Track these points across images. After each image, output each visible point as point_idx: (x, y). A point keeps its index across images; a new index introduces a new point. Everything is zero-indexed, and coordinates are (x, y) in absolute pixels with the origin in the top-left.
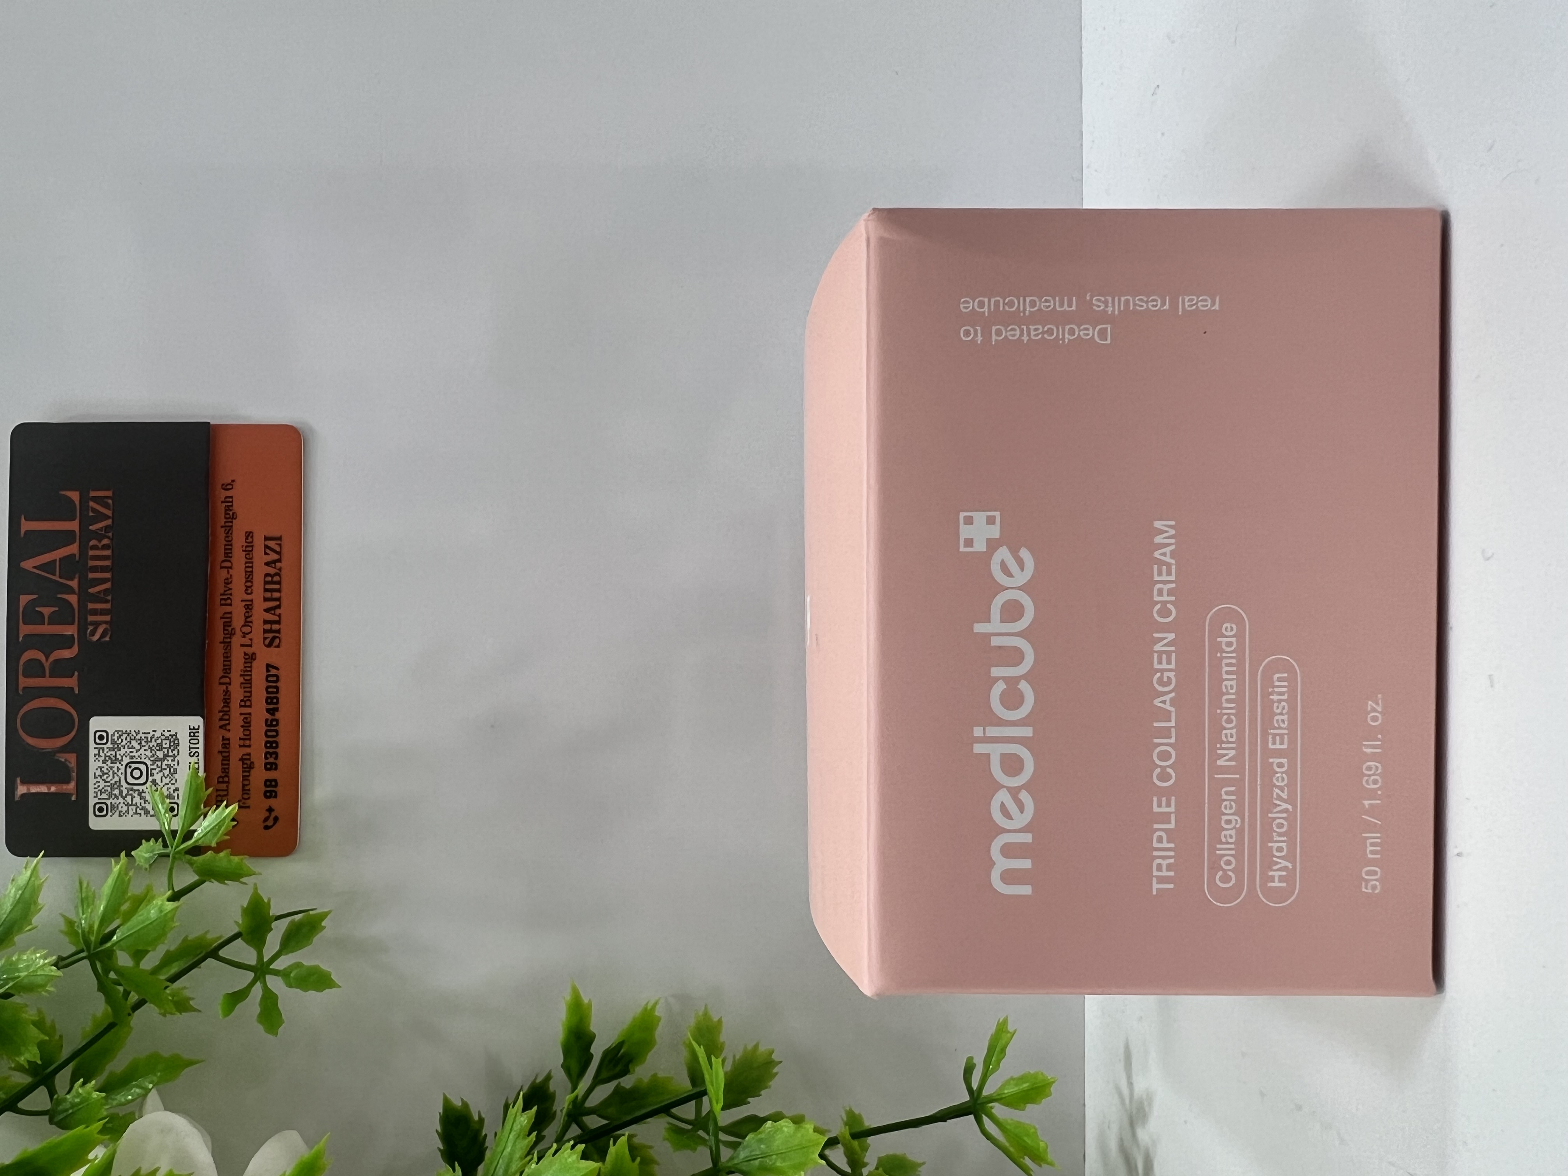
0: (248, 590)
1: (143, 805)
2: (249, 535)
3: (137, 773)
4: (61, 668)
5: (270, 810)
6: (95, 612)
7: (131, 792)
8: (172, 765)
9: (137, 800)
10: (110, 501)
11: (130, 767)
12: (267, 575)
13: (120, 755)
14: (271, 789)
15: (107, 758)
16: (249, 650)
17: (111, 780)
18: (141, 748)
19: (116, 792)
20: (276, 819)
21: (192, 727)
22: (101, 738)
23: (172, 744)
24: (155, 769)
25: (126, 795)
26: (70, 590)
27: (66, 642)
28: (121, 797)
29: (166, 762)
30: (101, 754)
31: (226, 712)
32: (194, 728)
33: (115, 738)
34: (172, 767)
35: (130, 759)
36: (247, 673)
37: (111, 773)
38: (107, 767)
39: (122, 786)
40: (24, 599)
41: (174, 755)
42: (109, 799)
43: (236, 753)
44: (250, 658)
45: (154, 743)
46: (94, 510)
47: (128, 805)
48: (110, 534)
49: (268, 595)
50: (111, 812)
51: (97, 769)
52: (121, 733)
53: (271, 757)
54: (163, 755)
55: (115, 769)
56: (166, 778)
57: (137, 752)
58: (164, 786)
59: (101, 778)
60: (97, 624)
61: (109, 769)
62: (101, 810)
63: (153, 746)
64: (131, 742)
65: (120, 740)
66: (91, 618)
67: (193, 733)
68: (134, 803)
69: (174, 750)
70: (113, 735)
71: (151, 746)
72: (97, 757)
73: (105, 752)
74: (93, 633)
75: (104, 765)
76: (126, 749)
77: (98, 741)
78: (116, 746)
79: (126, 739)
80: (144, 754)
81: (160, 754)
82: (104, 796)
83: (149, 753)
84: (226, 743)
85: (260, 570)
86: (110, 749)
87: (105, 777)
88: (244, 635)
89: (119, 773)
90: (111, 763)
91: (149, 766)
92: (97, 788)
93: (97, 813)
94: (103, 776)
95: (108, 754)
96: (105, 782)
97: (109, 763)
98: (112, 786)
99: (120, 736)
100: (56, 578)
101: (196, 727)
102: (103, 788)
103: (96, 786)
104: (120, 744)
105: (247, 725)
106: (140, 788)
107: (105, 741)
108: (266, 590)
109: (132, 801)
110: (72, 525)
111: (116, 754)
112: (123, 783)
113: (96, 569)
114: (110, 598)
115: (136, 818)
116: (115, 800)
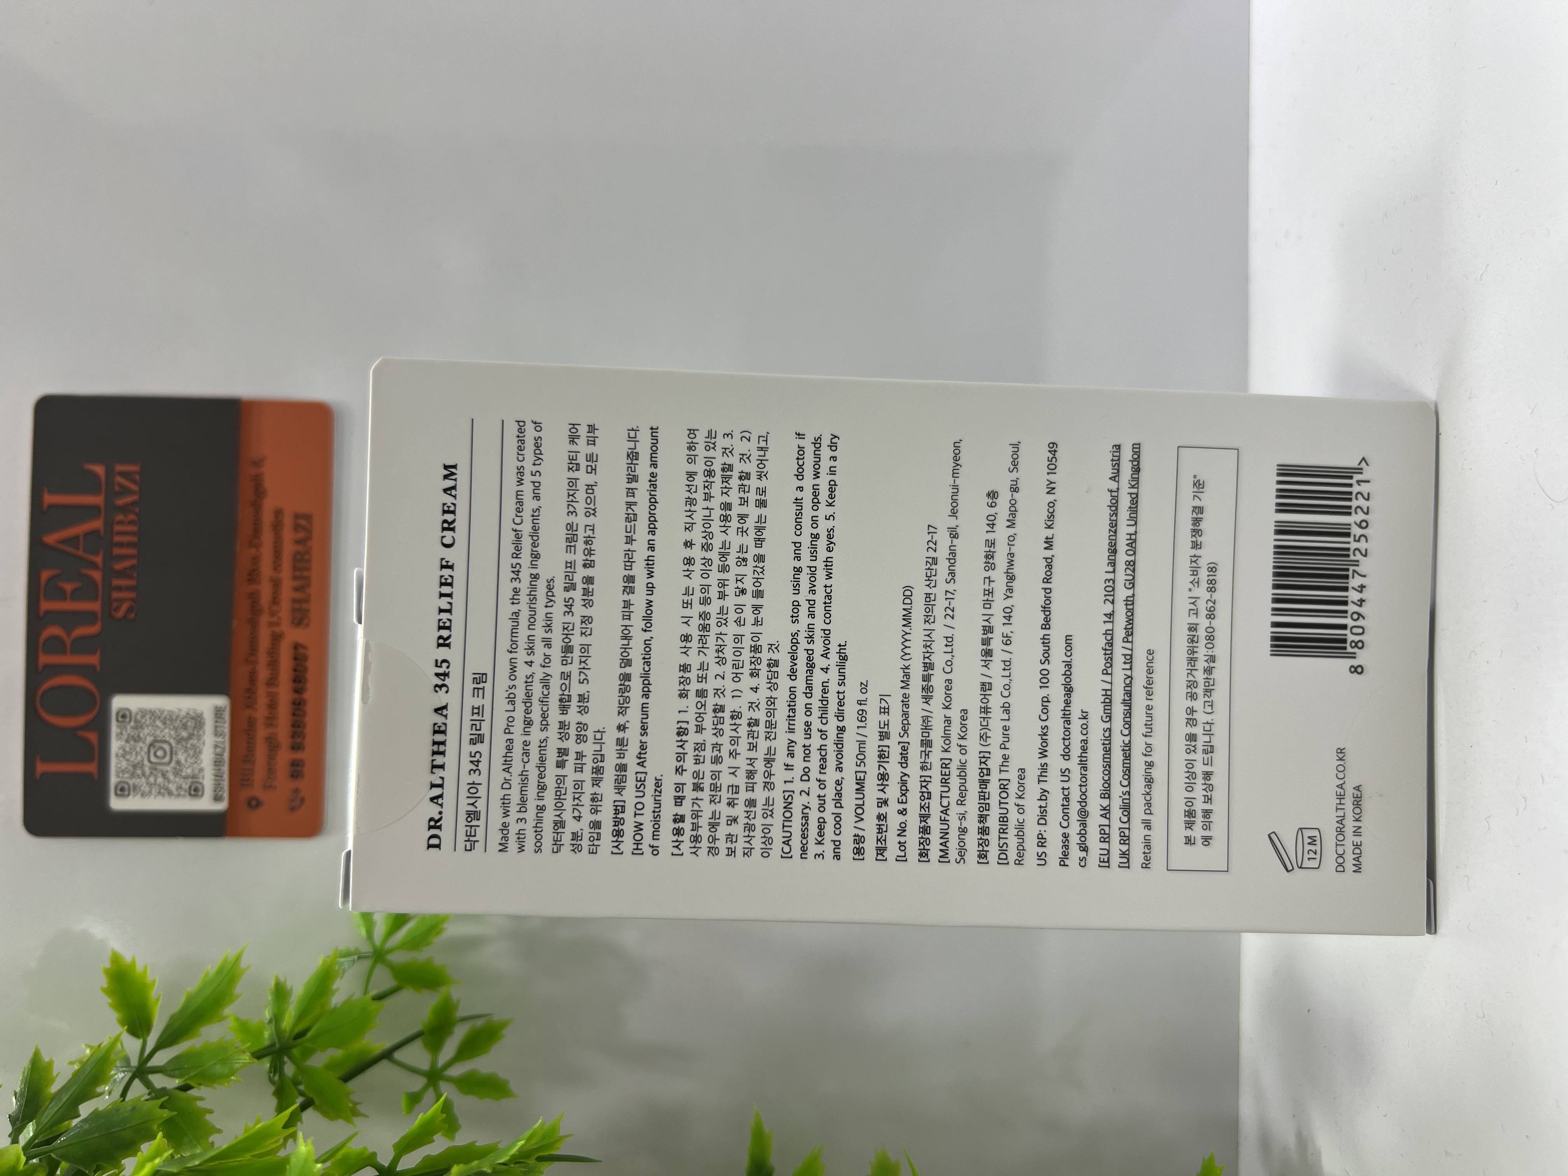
0: (277, 567)
1: (166, 784)
2: (278, 513)
3: (160, 753)
4: (82, 645)
5: (296, 791)
6: (119, 589)
7: (155, 772)
8: (198, 745)
9: (160, 780)
10: (137, 477)
11: (154, 747)
12: (297, 553)
13: (144, 734)
14: (296, 770)
15: (131, 738)
16: (276, 629)
17: (136, 759)
18: (166, 727)
19: (139, 772)
20: (302, 800)
21: (218, 706)
22: (124, 716)
23: (198, 723)
24: (181, 749)
25: (149, 776)
26: (94, 566)
27: (89, 617)
28: (145, 777)
29: (191, 741)
30: (124, 732)
31: (251, 692)
32: (221, 708)
33: (139, 717)
34: (198, 747)
35: (154, 737)
36: (274, 652)
37: (134, 753)
38: (131, 747)
39: (146, 766)
40: (45, 575)
41: (200, 735)
42: (131, 778)
43: (261, 733)
44: (276, 638)
45: (178, 722)
46: (121, 485)
47: (150, 785)
48: (137, 510)
49: (298, 573)
50: (134, 791)
51: (120, 748)
52: (144, 712)
53: (299, 736)
54: (189, 734)
55: (138, 749)
56: (192, 758)
57: (161, 731)
58: (189, 766)
59: (124, 757)
60: (121, 601)
61: (133, 749)
62: (122, 789)
63: (179, 726)
64: (154, 721)
65: (143, 720)
66: (115, 595)
67: (218, 712)
68: (158, 782)
69: (200, 729)
70: (137, 714)
71: (177, 725)
72: (120, 736)
73: (129, 731)
74: (117, 609)
75: (128, 745)
76: (150, 728)
77: (120, 719)
78: (139, 725)
79: (150, 718)
80: (167, 733)
81: (184, 734)
82: (126, 775)
83: (173, 733)
84: (251, 723)
85: (288, 549)
86: (132, 728)
87: (128, 757)
88: (273, 614)
89: (143, 753)
90: (135, 741)
91: (174, 745)
92: (120, 768)
93: (119, 792)
94: (125, 754)
95: (132, 733)
96: (128, 760)
97: (132, 742)
98: (135, 767)
99: (143, 716)
100: (80, 553)
101: (223, 706)
102: (126, 768)
103: (119, 765)
104: (145, 723)
105: (272, 705)
106: (165, 768)
107: (128, 720)
108: (295, 568)
109: (155, 780)
110: (97, 500)
111: (139, 733)
112: (146, 762)
113: (121, 545)
114: (135, 575)
115: (159, 798)
116: (138, 780)
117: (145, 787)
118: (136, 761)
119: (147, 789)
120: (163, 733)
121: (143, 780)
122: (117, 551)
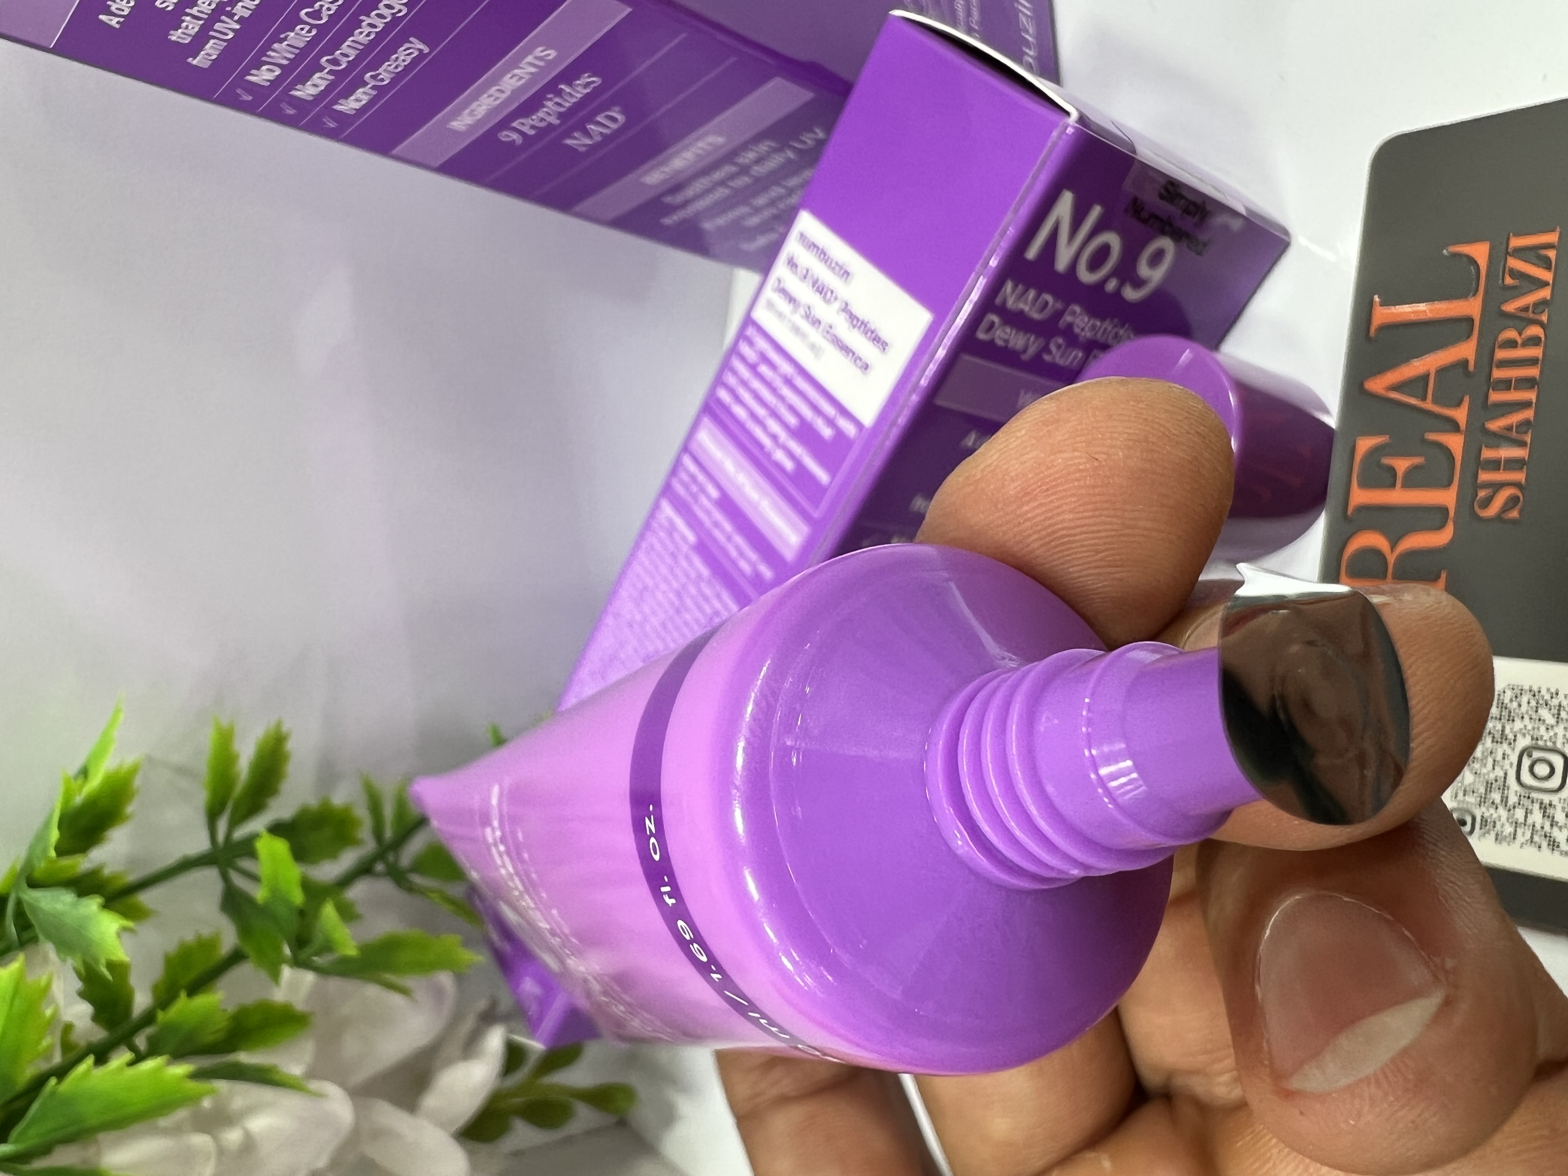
1: (1548, 828)
3: (1542, 770)
4: (1417, 567)
6: (1495, 464)
7: (1524, 802)
9: (1536, 817)
10: (1551, 254)
11: (1530, 756)
13: (1511, 730)
17: (1488, 772)
18: (1557, 724)
19: (1495, 796)
25: (1514, 804)
26: (1451, 426)
27: (1433, 517)
28: (1505, 807)
33: (1506, 698)
35: (1532, 739)
37: (1490, 761)
38: (1483, 749)
39: (1509, 788)
42: (1479, 806)
46: (1517, 273)
47: (1516, 824)
48: (1545, 318)
52: (1517, 691)
55: (1498, 755)
57: (1547, 730)
60: (1496, 486)
61: (1486, 753)
65: (1516, 704)
66: (1486, 475)
68: (1530, 821)
70: (1503, 692)
74: (1486, 502)
76: (1526, 722)
78: (1505, 713)
79: (1530, 703)
80: (1559, 735)
82: (1470, 798)
87: (1476, 765)
89: (1507, 762)
90: (1492, 742)
96: (1475, 775)
97: (1489, 742)
98: (1488, 785)
99: (1514, 698)
100: (1429, 405)
102: (1470, 785)
104: (1514, 711)
106: (1546, 798)
109: (1526, 817)
110: (1472, 307)
111: (1503, 727)
112: (1512, 780)
113: (1506, 385)
114: (1528, 439)
115: (1531, 850)
116: (1492, 811)
117: (1503, 825)
118: (1492, 776)
119: (1508, 829)
120: (1552, 733)
121: (1502, 812)
122: (1495, 397)
